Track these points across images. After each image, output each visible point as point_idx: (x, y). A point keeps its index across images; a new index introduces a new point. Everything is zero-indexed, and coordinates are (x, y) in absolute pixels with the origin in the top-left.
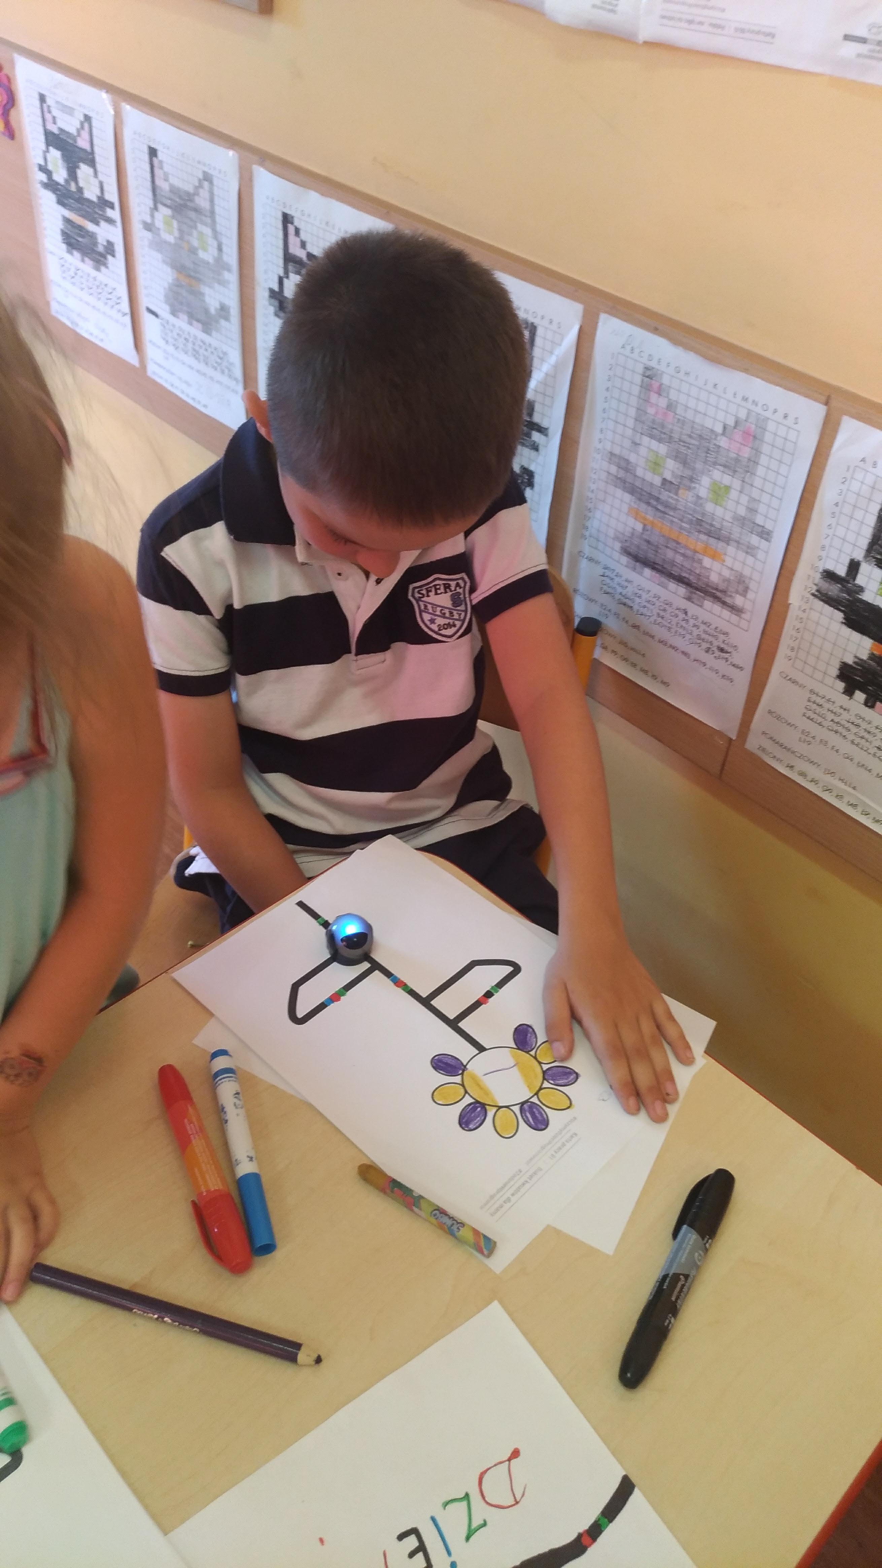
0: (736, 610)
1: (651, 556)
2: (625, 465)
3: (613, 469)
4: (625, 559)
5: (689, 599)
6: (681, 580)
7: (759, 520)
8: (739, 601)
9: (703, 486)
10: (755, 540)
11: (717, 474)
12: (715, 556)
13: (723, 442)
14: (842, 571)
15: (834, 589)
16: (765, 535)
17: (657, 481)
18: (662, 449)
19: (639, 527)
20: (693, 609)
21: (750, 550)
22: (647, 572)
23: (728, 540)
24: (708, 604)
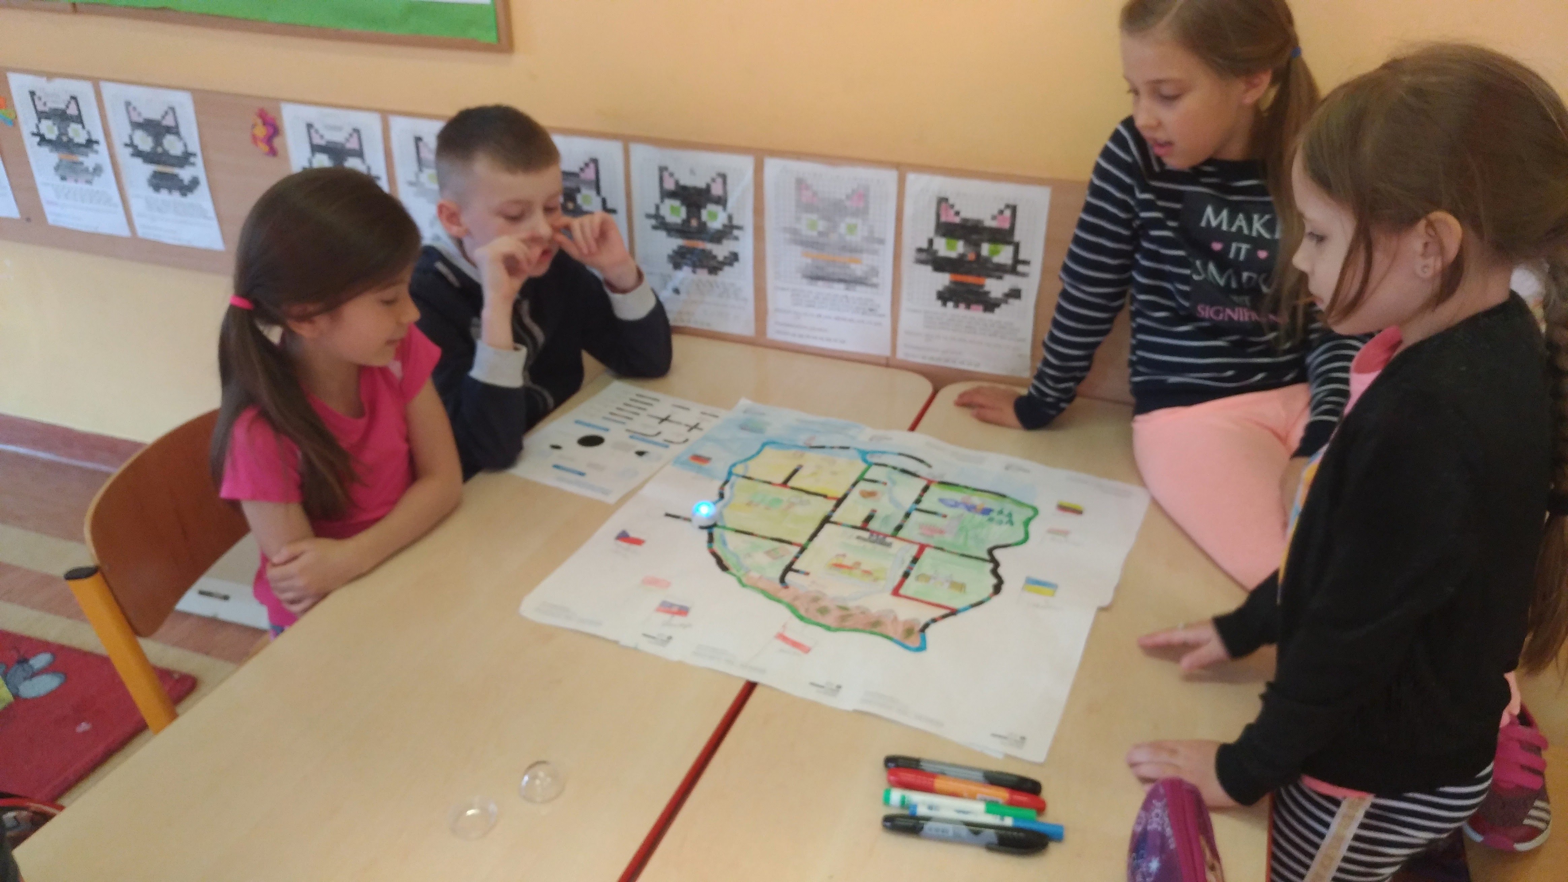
0: (875, 286)
1: (820, 274)
2: (795, 232)
3: (788, 236)
4: (805, 281)
5: (847, 289)
6: (840, 281)
7: (876, 235)
8: (875, 280)
9: (842, 228)
10: (876, 246)
11: (850, 220)
12: (857, 261)
13: (848, 203)
14: (925, 245)
15: (923, 256)
16: (881, 241)
17: (815, 234)
18: (814, 217)
19: (809, 261)
20: (851, 294)
21: (875, 252)
22: (820, 283)
23: (861, 251)
24: (859, 288)
